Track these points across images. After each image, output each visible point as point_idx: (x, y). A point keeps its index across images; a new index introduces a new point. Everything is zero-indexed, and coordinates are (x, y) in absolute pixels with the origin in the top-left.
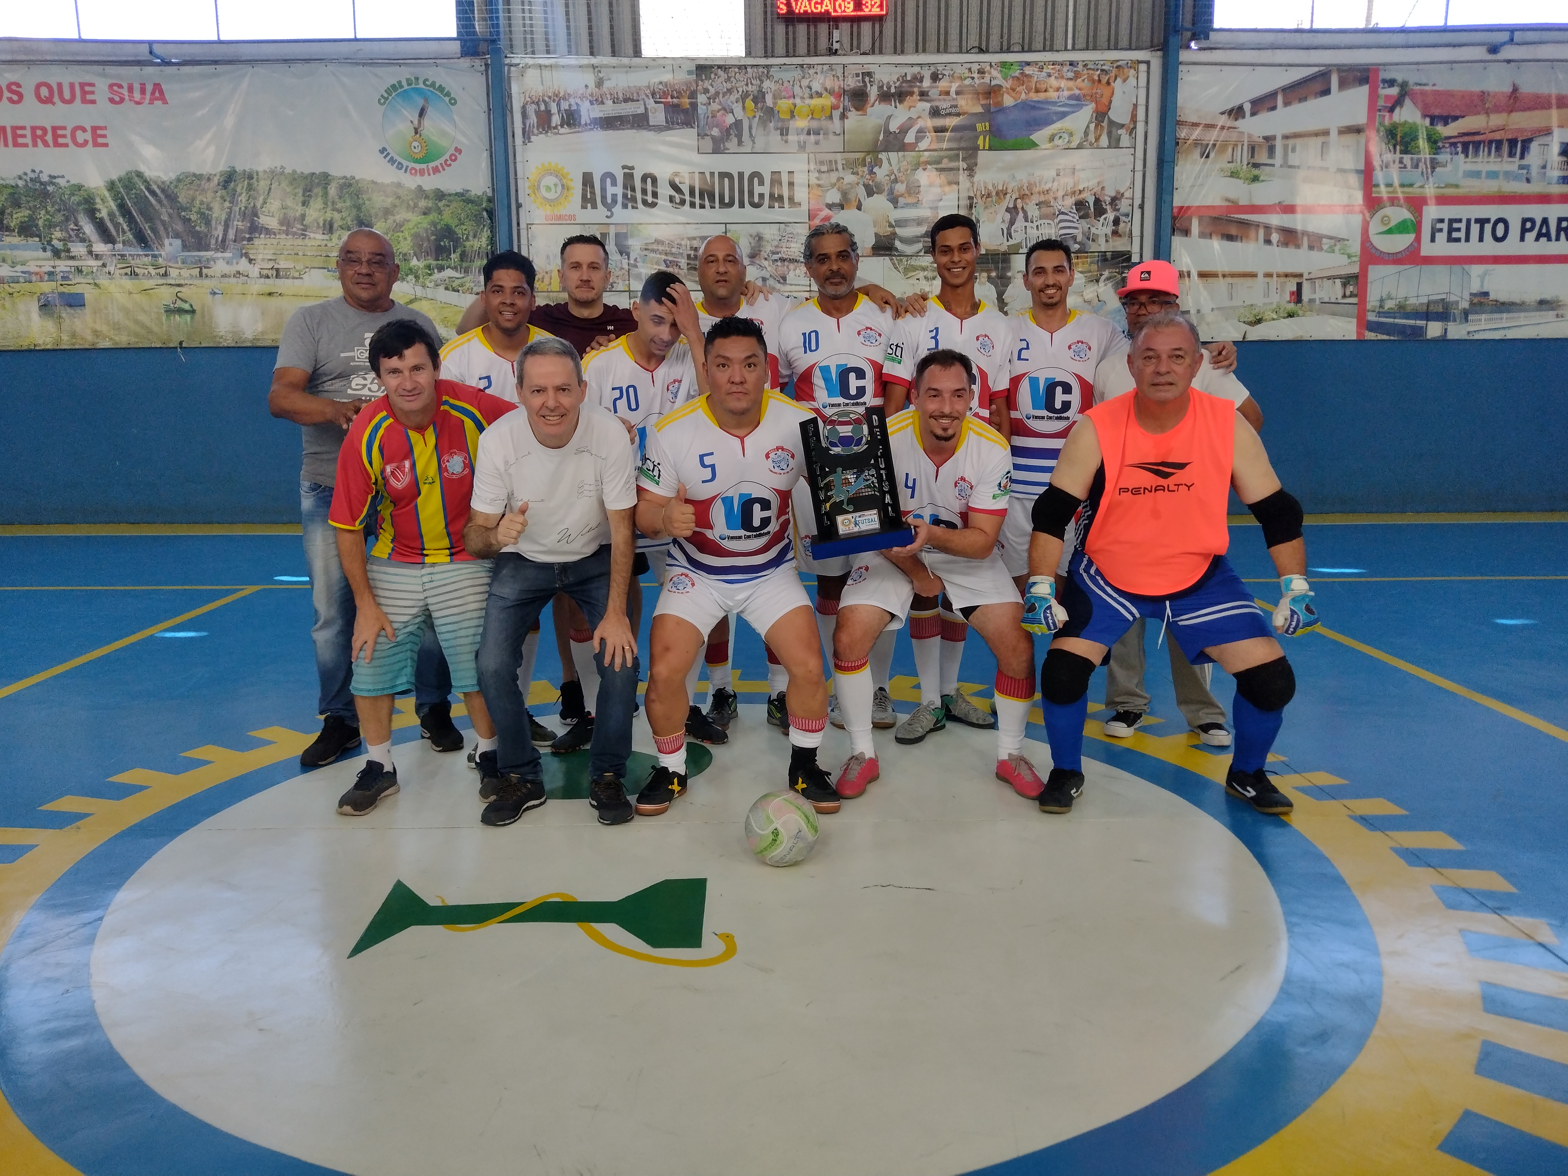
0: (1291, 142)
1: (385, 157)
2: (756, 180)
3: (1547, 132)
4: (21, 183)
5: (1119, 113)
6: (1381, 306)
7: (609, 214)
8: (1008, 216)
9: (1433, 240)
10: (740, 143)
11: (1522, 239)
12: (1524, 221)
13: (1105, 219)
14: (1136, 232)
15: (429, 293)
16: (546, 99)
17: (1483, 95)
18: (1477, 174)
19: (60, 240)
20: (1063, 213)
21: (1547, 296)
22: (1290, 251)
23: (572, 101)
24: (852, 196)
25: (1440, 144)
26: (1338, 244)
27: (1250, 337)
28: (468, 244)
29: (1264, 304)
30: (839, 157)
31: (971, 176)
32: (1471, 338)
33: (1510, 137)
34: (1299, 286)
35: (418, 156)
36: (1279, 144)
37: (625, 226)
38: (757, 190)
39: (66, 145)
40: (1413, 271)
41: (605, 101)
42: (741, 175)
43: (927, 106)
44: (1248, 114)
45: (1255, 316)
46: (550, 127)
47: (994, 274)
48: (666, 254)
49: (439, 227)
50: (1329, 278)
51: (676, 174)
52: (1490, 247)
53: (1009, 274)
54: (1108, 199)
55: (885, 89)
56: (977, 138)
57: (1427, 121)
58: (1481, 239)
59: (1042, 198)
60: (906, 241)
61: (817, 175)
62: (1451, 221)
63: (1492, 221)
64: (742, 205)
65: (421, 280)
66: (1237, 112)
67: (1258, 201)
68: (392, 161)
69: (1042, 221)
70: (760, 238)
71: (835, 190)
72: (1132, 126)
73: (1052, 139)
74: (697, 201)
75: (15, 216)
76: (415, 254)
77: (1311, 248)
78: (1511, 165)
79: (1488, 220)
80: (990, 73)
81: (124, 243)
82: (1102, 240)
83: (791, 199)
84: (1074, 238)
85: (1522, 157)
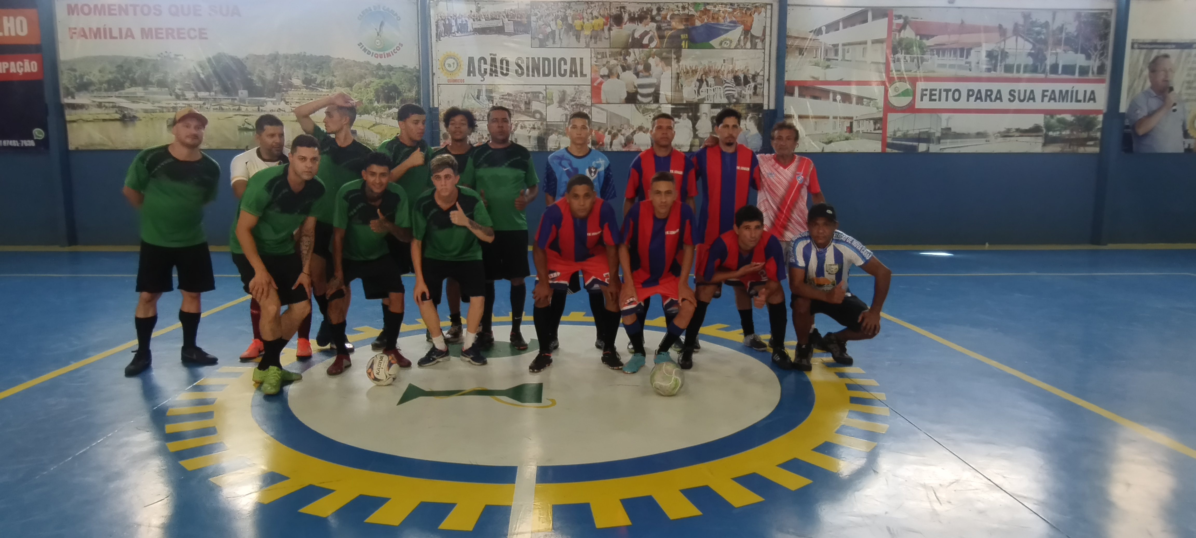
0: (846, 48)
1: (361, 48)
2: (562, 62)
3: (979, 45)
4: (159, 58)
5: (756, 31)
6: (895, 135)
7: (482, 79)
8: (698, 84)
9: (922, 100)
10: (554, 42)
11: (968, 100)
12: (969, 91)
13: (749, 86)
14: (766, 93)
15: (384, 121)
16: (449, 18)
17: (946, 25)
18: (943, 66)
19: (179, 89)
20: (727, 83)
21: (981, 130)
22: (847, 105)
23: (463, 19)
24: (614, 71)
25: (925, 50)
26: (872, 102)
27: (826, 150)
28: (405, 94)
29: (834, 133)
30: (607, 51)
31: (678, 62)
32: (942, 152)
33: (960, 47)
34: (851, 123)
35: (379, 47)
36: (840, 48)
37: (491, 86)
38: (563, 67)
39: (184, 38)
40: (911, 116)
41: (481, 19)
42: (554, 59)
43: (654, 25)
44: (824, 32)
45: (828, 139)
46: (451, 33)
47: (690, 114)
48: (513, 101)
49: (389, 85)
50: (867, 120)
51: (519, 58)
52: (951, 104)
53: (699, 114)
54: (751, 76)
55: (632, 15)
56: (681, 42)
57: (918, 38)
58: (947, 100)
59: (716, 74)
60: (643, 95)
61: (595, 60)
62: (931, 90)
63: (952, 91)
64: (555, 75)
65: (379, 114)
66: (818, 32)
67: (829, 79)
68: (365, 50)
69: (716, 87)
70: (564, 93)
71: (605, 68)
72: (763, 38)
73: (721, 44)
74: (531, 73)
75: (155, 76)
76: (376, 100)
77: (857, 103)
78: (962, 61)
79: (950, 90)
80: (688, 9)
81: (216, 92)
82: (748, 97)
83: (581, 72)
84: (733, 96)
85: (967, 58)
